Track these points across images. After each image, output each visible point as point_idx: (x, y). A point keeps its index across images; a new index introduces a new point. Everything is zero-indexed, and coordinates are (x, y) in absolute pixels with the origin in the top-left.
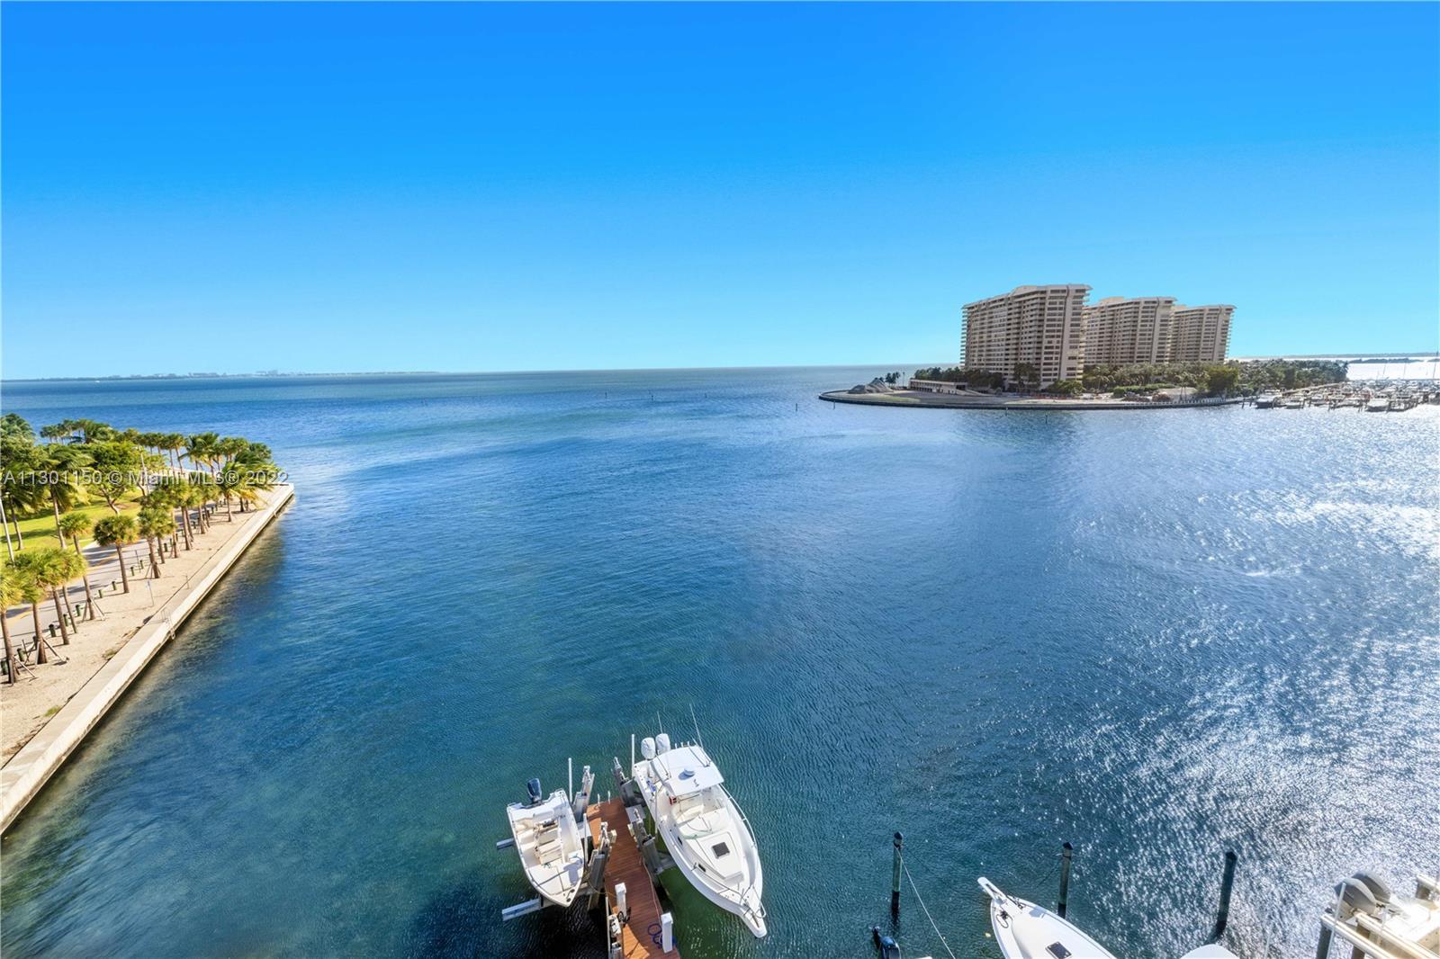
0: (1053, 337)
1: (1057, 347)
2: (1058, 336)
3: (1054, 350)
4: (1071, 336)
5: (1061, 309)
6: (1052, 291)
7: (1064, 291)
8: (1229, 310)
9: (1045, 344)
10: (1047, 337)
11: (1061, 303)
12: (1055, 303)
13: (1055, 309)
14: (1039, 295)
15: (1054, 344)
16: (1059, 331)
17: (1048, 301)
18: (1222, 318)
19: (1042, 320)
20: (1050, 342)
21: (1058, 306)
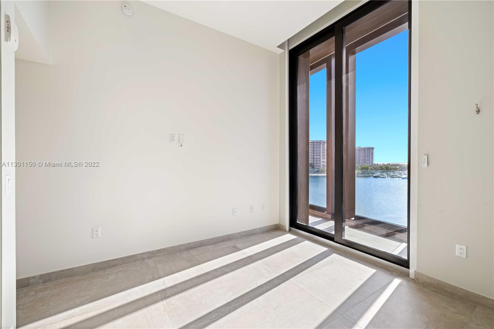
0: (317, 155)
1: (319, 159)
2: (319, 155)
3: (318, 159)
4: (323, 155)
5: (319, 147)
6: (316, 142)
7: (320, 142)
8: (373, 148)
9: (315, 158)
10: (316, 155)
11: (319, 146)
12: (317, 146)
13: (317, 147)
14: (313, 143)
15: (318, 158)
16: (319, 154)
17: (315, 145)
18: (371, 151)
19: (314, 151)
20: (317, 157)
21: (318, 146)
